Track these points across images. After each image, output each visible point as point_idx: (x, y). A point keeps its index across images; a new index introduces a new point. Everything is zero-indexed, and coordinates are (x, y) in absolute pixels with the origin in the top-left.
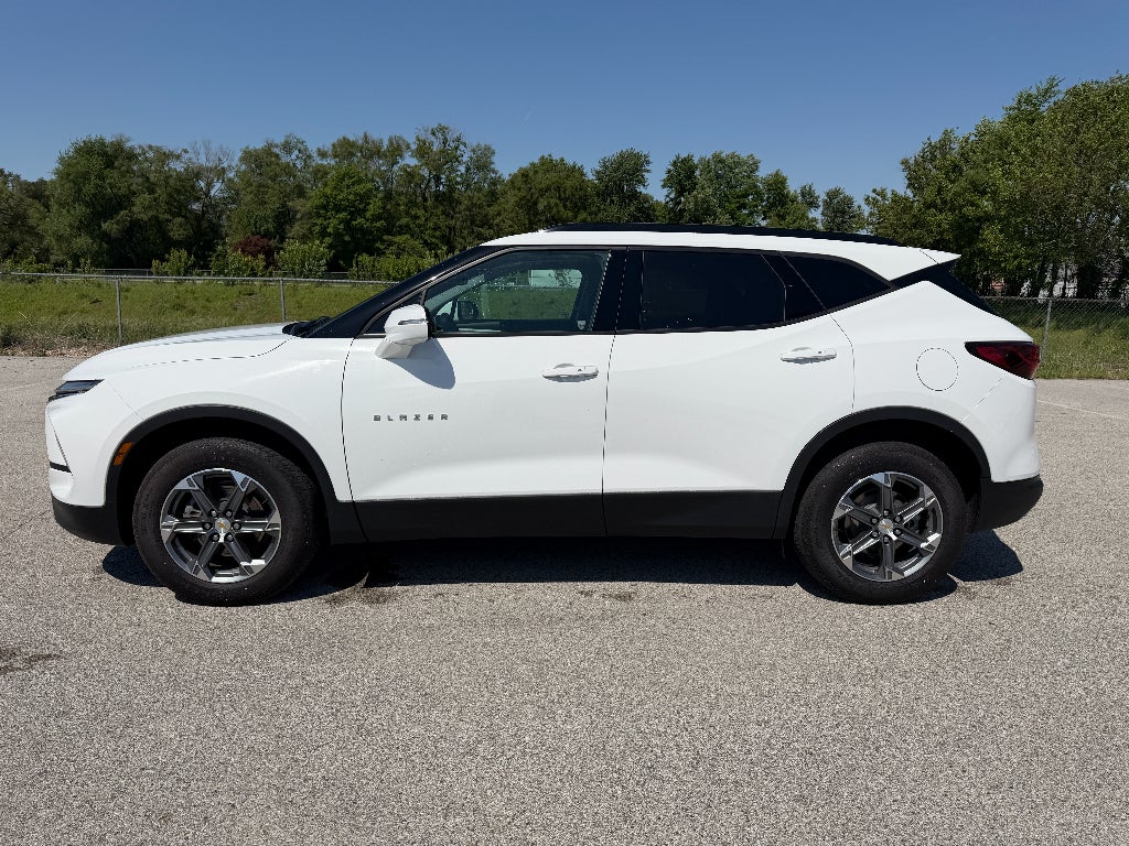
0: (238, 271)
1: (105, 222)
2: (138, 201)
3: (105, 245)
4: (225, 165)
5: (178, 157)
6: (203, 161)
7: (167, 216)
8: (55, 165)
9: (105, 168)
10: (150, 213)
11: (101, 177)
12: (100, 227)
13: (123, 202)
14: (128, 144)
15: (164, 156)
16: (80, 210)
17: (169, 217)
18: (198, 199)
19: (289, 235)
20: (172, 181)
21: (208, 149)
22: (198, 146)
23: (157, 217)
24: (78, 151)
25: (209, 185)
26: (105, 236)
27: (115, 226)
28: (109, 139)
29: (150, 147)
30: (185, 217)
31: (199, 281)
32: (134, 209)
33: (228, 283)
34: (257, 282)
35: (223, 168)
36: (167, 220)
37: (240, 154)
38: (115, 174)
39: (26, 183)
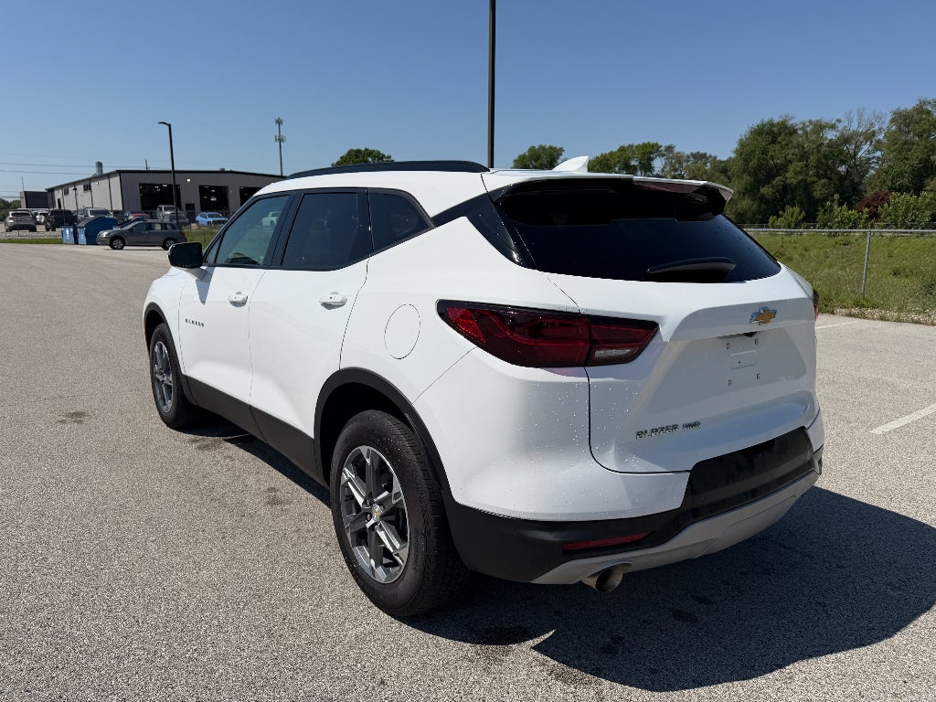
0: (842, 224)
1: (763, 187)
2: (791, 168)
3: (763, 206)
4: (876, 128)
5: (833, 127)
6: (854, 127)
7: (815, 179)
8: (735, 146)
9: (769, 144)
10: (800, 178)
11: (764, 152)
12: (759, 191)
13: (780, 170)
14: (791, 122)
15: (820, 127)
16: (747, 179)
17: (816, 179)
18: (843, 162)
19: (928, 188)
20: (824, 149)
21: (861, 115)
22: (852, 115)
23: (805, 181)
24: (751, 132)
25: (858, 148)
26: (763, 199)
27: (770, 189)
28: (777, 120)
29: (810, 122)
30: (830, 179)
31: (806, 233)
32: (787, 175)
33: (830, 235)
34: (857, 232)
35: (874, 132)
36: (814, 182)
37: (889, 117)
38: (777, 147)
39: (721, 162)
